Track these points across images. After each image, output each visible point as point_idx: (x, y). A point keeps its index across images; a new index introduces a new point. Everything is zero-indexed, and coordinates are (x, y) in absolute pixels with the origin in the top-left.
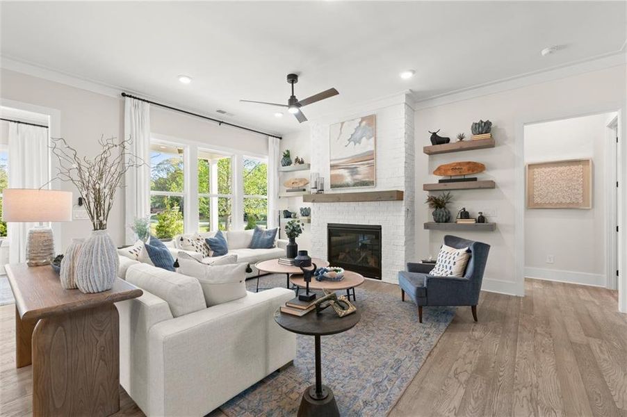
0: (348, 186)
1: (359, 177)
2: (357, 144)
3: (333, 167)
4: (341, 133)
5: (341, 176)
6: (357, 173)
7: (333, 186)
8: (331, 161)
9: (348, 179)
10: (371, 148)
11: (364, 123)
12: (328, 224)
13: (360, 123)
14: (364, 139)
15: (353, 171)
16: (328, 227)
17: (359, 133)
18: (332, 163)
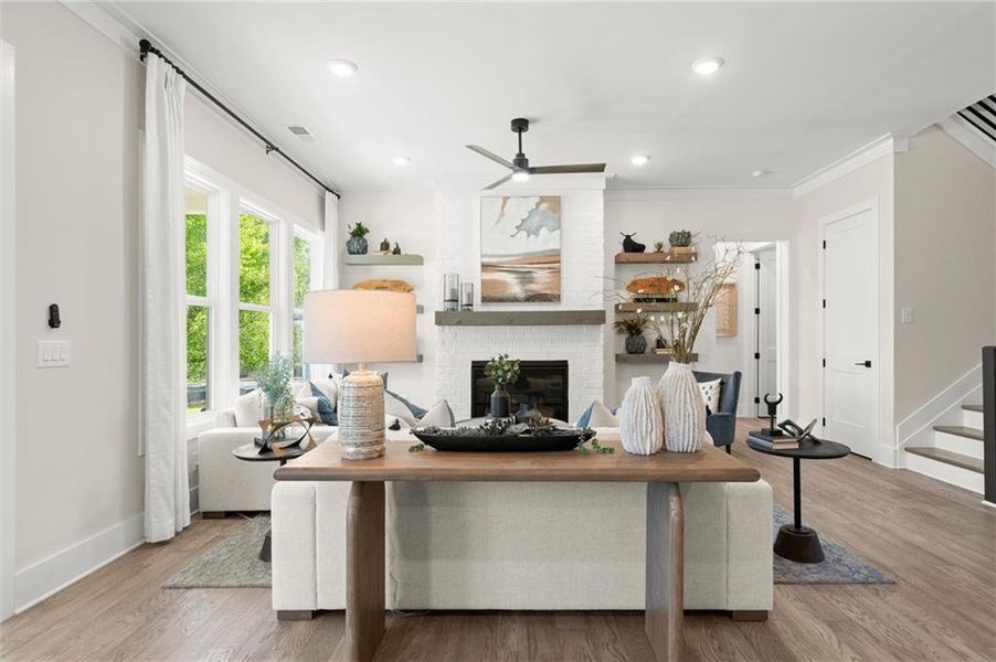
0: (515, 300)
1: (535, 287)
2: (532, 236)
3: (485, 267)
4: (502, 214)
5: (503, 284)
6: (531, 281)
7: (485, 300)
8: (482, 256)
9: (516, 289)
10: (553, 245)
11: (544, 206)
12: (473, 362)
13: (538, 205)
14: (544, 231)
15: (525, 277)
16: (473, 367)
17: (536, 220)
18: (486, 260)
